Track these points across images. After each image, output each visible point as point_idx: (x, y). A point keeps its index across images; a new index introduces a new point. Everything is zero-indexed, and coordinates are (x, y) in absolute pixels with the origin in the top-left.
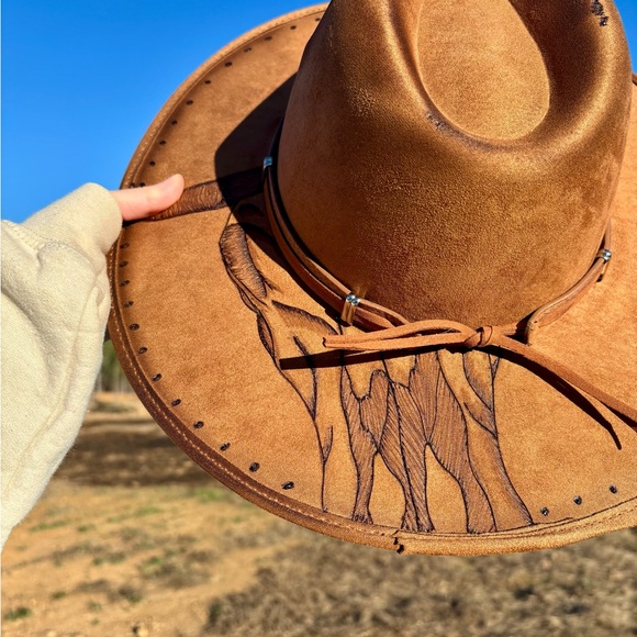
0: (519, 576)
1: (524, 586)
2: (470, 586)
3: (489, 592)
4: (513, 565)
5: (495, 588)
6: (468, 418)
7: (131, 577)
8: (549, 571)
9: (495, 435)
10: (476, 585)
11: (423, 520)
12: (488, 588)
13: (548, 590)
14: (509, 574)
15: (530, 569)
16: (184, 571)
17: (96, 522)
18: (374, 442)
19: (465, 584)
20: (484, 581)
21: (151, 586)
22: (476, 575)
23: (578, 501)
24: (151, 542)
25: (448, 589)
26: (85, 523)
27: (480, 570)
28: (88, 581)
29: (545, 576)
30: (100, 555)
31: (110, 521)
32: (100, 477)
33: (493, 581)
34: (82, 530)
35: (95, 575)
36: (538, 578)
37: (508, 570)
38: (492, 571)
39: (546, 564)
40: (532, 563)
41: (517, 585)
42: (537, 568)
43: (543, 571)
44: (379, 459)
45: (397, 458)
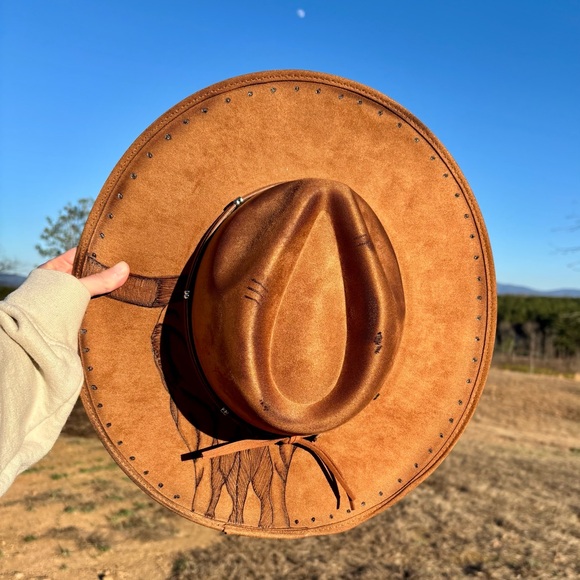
0: (470, 553)
1: (473, 563)
2: (424, 559)
3: (441, 566)
4: (466, 542)
5: (447, 563)
6: (275, 471)
7: (100, 526)
8: (499, 550)
9: (285, 482)
10: (429, 558)
11: (239, 518)
12: (440, 562)
13: (495, 568)
14: (461, 551)
15: (481, 547)
16: (152, 525)
17: (69, 471)
18: (224, 477)
20: (438, 556)
21: (119, 537)
22: (431, 549)
23: (313, 519)
24: (121, 495)
26: (57, 471)
27: (434, 545)
28: (57, 527)
29: (495, 554)
30: (70, 503)
31: (82, 471)
32: (75, 428)
33: (445, 557)
34: (55, 477)
35: (65, 521)
36: (487, 556)
37: (460, 547)
38: (445, 547)
39: (496, 543)
40: (483, 542)
41: (467, 560)
42: (488, 546)
43: (493, 549)
44: (224, 486)
45: (233, 487)
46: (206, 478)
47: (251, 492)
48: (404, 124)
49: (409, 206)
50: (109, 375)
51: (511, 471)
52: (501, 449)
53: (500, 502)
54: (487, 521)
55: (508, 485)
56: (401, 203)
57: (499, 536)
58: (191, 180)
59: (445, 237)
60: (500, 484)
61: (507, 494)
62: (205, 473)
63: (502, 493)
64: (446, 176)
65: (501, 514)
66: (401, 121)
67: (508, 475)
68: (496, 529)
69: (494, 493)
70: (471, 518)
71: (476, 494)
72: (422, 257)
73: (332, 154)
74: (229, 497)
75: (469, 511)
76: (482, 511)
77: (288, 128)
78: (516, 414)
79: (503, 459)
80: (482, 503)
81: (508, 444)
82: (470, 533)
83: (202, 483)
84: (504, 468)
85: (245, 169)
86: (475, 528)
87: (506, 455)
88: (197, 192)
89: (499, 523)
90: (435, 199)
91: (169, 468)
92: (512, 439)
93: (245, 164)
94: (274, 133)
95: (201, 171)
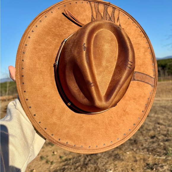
0: (152, 133)
1: (153, 135)
2: (139, 136)
3: (144, 137)
4: (150, 130)
5: (145, 136)
8: (159, 131)
10: (140, 136)
12: (143, 136)
13: (159, 136)
14: (149, 133)
15: (154, 131)
19: (138, 136)
20: (143, 135)
22: (140, 133)
25: (133, 137)
27: (141, 132)
29: (159, 132)
33: (145, 135)
36: (156, 133)
37: (148, 132)
38: (144, 132)
39: (159, 129)
40: (155, 129)
41: (151, 135)
42: (156, 130)
43: (158, 131)
44: (110, 16)
45: (108, 16)
46: (116, 19)
47: (102, 14)
48: (58, 140)
49: (54, 110)
50: (145, 51)
51: (160, 109)
52: (156, 104)
53: (158, 118)
54: (155, 124)
55: (159, 113)
56: (57, 111)
57: (159, 127)
58: (127, 112)
59: (39, 99)
60: (157, 113)
61: (160, 116)
62: (117, 21)
63: (158, 115)
64: (40, 123)
65: (159, 121)
66: (59, 141)
67: (159, 110)
68: (158, 125)
69: (156, 116)
70: (150, 123)
71: (151, 117)
72: (48, 91)
73: (83, 125)
74: (109, 13)
75: (150, 122)
76: (153, 121)
77: (98, 132)
78: (159, 93)
79: (157, 106)
80: (153, 119)
81: (158, 102)
82: (151, 127)
83: (117, 18)
84: (158, 109)
85: (111, 117)
86: (152, 126)
87: (158, 105)
88: (125, 108)
89: (159, 124)
90: (44, 113)
91: (127, 23)
92: (159, 101)
93: (111, 118)
94: (102, 130)
95: (124, 115)
